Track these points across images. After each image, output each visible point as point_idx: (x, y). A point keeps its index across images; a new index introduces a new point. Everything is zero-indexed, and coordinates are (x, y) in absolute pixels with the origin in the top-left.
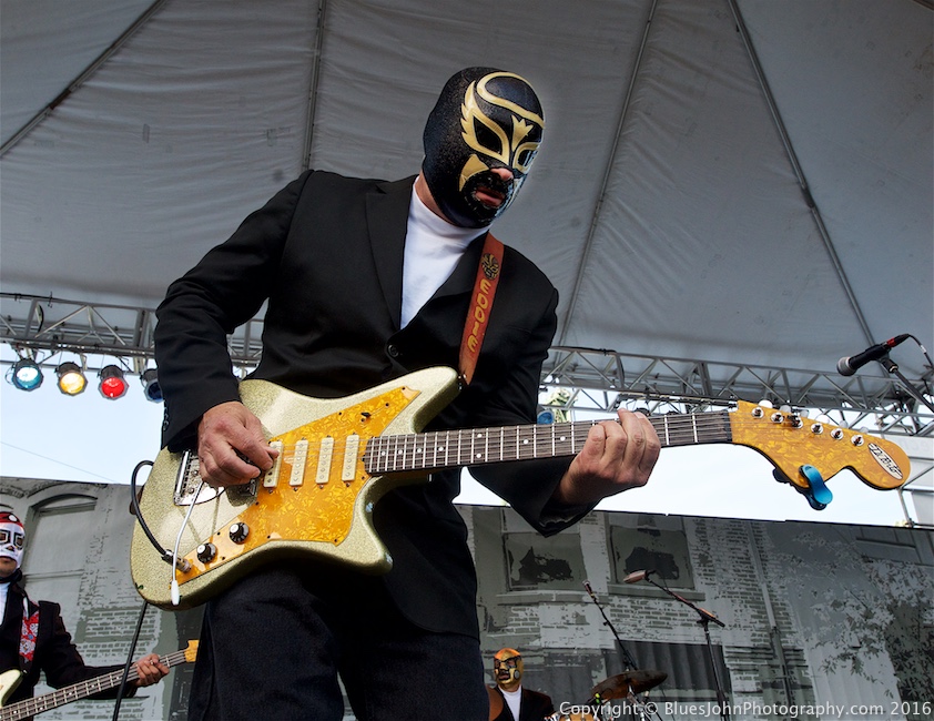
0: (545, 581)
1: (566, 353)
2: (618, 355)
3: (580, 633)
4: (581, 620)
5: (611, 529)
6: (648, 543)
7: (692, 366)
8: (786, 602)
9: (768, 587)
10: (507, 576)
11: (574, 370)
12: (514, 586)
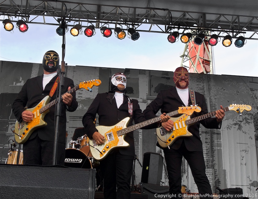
2: (170, 11)
5: (151, 76)
6: (164, 82)
8: (216, 104)
9: (210, 98)
11: (154, 17)
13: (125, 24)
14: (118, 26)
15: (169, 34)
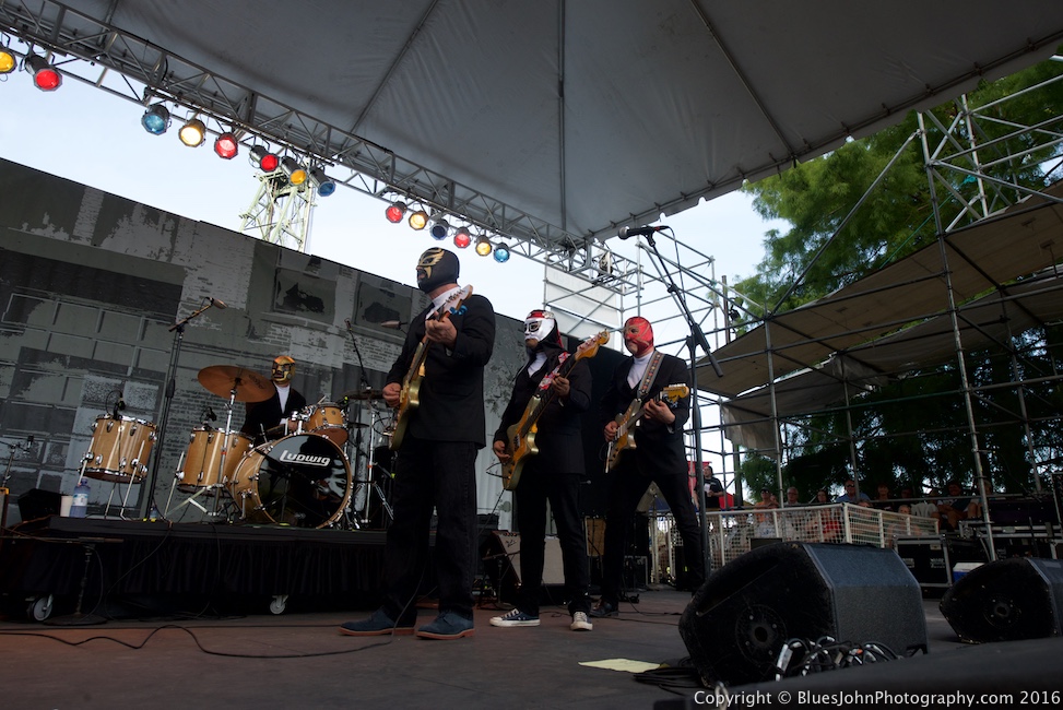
0: (303, 310)
1: (355, 141)
2: (394, 156)
3: (319, 353)
4: (322, 345)
5: (360, 285)
6: (384, 301)
7: (445, 182)
10: (273, 301)
11: (356, 156)
12: (276, 308)
13: (307, 155)
14: (290, 154)
15: (388, 205)
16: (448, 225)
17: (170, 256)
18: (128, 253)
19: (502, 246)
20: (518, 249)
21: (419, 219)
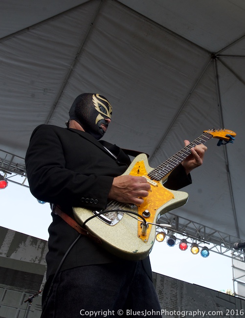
7: (174, 217)
16: (175, 238)
17: (40, 261)
18: (22, 260)
19: (205, 248)
20: (214, 249)
21: (161, 236)
